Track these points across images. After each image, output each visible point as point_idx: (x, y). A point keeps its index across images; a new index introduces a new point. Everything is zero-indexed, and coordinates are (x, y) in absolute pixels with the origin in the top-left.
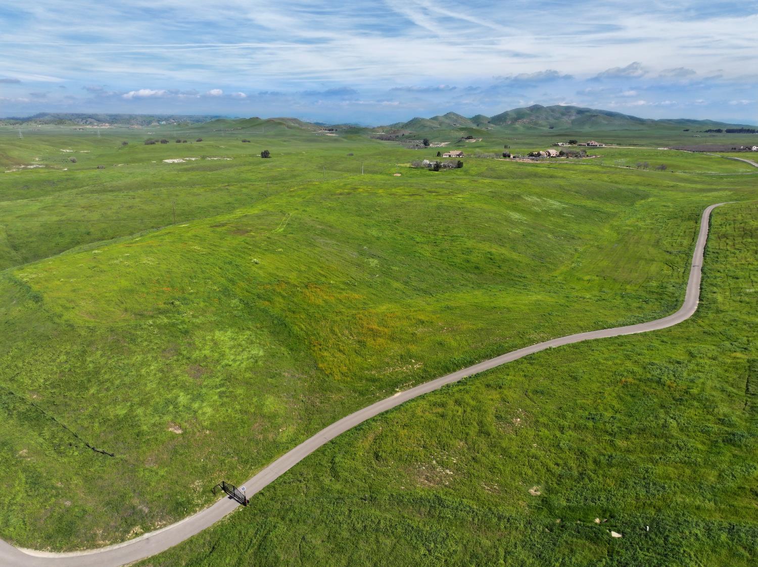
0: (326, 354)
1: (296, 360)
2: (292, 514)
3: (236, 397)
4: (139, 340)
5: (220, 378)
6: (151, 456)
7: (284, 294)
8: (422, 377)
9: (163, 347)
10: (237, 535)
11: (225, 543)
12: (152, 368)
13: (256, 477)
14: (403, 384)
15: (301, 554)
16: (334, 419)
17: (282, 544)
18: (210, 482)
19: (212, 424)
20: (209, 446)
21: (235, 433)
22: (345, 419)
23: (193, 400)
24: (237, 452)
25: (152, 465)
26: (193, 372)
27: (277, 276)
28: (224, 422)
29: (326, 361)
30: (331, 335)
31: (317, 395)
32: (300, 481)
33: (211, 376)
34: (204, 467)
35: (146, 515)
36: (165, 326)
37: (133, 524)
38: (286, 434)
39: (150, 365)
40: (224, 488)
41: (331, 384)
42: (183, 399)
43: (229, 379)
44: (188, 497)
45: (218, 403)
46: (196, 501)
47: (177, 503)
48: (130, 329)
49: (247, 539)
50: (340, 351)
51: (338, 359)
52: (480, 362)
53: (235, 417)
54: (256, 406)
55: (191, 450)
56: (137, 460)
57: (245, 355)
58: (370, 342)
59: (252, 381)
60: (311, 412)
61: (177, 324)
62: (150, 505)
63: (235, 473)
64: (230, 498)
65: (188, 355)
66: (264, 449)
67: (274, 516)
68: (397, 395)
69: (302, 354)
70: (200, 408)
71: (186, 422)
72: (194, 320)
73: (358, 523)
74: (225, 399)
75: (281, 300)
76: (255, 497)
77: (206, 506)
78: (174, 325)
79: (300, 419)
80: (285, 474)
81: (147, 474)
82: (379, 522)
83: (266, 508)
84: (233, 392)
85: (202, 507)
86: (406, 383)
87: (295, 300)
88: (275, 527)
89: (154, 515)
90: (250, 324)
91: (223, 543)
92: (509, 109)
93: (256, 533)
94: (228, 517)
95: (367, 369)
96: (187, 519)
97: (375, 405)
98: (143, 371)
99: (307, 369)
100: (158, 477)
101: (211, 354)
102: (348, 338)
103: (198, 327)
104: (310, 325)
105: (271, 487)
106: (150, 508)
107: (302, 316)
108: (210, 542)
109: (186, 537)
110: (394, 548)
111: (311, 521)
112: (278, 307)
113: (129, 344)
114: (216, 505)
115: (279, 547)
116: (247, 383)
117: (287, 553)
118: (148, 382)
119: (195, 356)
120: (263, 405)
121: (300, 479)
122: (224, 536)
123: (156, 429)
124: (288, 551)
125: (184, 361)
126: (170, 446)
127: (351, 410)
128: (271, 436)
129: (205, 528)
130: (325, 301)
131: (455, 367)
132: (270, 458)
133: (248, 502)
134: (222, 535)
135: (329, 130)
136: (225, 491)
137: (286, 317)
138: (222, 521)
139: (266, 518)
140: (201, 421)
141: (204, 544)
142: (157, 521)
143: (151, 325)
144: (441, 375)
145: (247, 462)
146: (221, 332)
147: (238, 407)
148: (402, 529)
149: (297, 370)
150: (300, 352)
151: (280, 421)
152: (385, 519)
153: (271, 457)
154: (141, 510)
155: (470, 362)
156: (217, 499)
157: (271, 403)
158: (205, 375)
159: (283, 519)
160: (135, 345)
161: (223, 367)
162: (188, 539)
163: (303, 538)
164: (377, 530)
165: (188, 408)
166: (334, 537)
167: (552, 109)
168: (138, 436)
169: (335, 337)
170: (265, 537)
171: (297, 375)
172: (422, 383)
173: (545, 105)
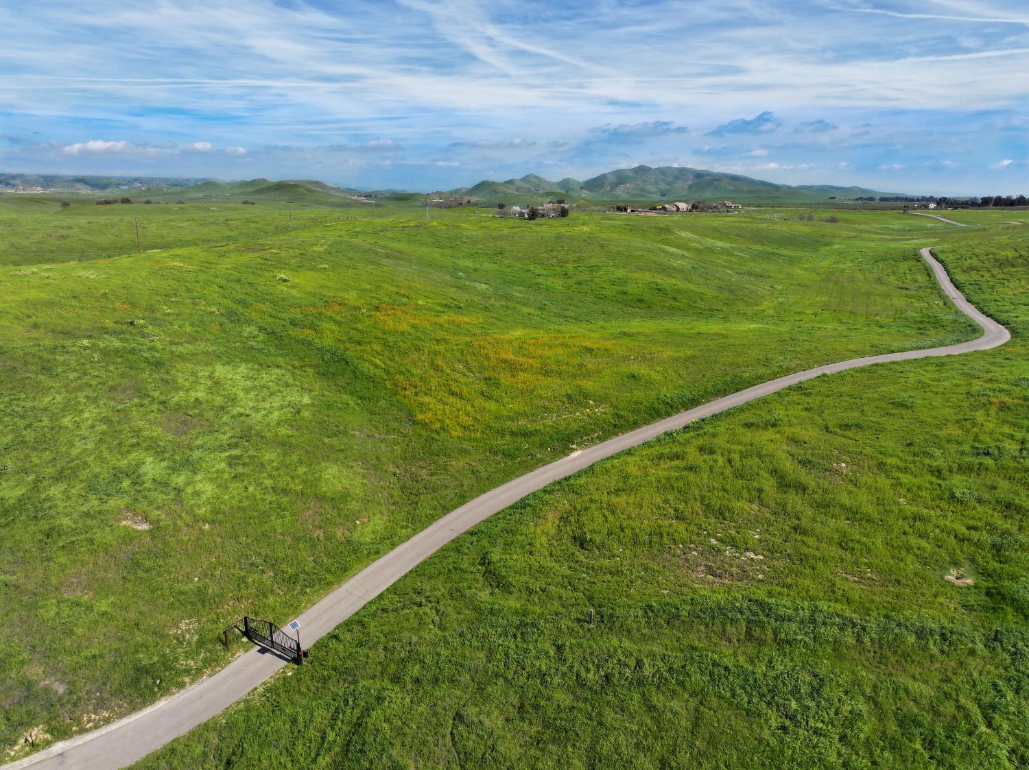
0: (426, 399)
1: (371, 413)
2: (418, 667)
3: (262, 465)
4: (60, 369)
5: (229, 435)
6: (76, 575)
7: (338, 318)
8: (615, 426)
9: (111, 383)
10: (288, 727)
11: (256, 747)
12: (86, 415)
13: (316, 607)
14: (582, 437)
15: (459, 754)
16: (463, 499)
17: (405, 735)
18: (216, 621)
19: (216, 511)
20: (211, 552)
21: (266, 527)
22: (483, 497)
23: (174, 470)
24: (272, 563)
25: (79, 593)
26: (172, 425)
27: (324, 296)
28: (240, 508)
29: (430, 410)
30: (432, 372)
31: (422, 464)
32: (420, 605)
33: (211, 432)
34: (200, 592)
35: (60, 698)
36: (117, 351)
37: (25, 724)
38: (369, 529)
39: (82, 411)
40: (248, 633)
41: (446, 443)
42: (152, 468)
43: (246, 436)
44: (164, 655)
45: (226, 476)
46: (183, 663)
47: (137, 670)
48: (41, 351)
49: (312, 733)
50: (453, 394)
51: (452, 406)
52: (709, 402)
53: (264, 500)
54: (305, 482)
55: (172, 561)
56: (44, 583)
57: (277, 402)
58: (505, 379)
59: (293, 441)
60: (415, 492)
61: (140, 350)
62: (70, 677)
63: (271, 600)
64: (263, 651)
65: (162, 398)
66: (328, 555)
67: (373, 677)
68: (574, 455)
69: (382, 403)
70: (188, 484)
71: (158, 508)
72: (174, 348)
73: (588, 670)
74: (240, 469)
75: (334, 328)
76: (319, 645)
77: (208, 672)
78: (132, 351)
79: (394, 504)
80: (381, 597)
81: (66, 611)
82: (639, 664)
83: (349, 664)
84: (256, 457)
85: (197, 674)
86: (587, 435)
87: (359, 326)
88: (380, 699)
89: (79, 699)
90: (280, 360)
91: (251, 750)
92: (606, 171)
93: (334, 719)
94: (261, 690)
95: (510, 418)
96: (162, 704)
97: (536, 472)
98: (67, 421)
99: (394, 424)
100: (93, 616)
101: (210, 397)
102: (464, 375)
103: (182, 358)
104: (392, 360)
105: (356, 622)
106: (72, 683)
107: (375, 348)
108: (219, 749)
109: (159, 742)
110: (697, 719)
111: (468, 677)
112: (329, 336)
113: (37, 374)
114: (228, 670)
115: (398, 743)
116: (283, 444)
117: (420, 753)
118: (77, 439)
119: (176, 399)
120: (319, 479)
121: (418, 600)
122: (255, 733)
123: (89, 522)
124: (425, 750)
125: (155, 407)
126: (123, 555)
127: (492, 482)
128: (339, 533)
129: (205, 718)
130: (413, 327)
131: (669, 409)
132: (343, 571)
133: (306, 654)
134: (248, 729)
135: (366, 197)
136: (250, 638)
137: (347, 349)
138: (246, 701)
139: (355, 682)
140: (192, 506)
141: (205, 754)
142: (88, 712)
143: (86, 348)
144: (647, 422)
145: (293, 579)
146: (227, 367)
147: (268, 482)
148: (703, 673)
149: (377, 428)
150: (377, 401)
151: (355, 506)
152: (652, 655)
153: (345, 570)
154: (47, 690)
155: (693, 400)
156: (232, 656)
157: (333, 477)
158: (198, 429)
159: (396, 679)
160: (52, 376)
161: (233, 417)
162: (165, 747)
163: (458, 717)
164: (640, 683)
165: (162, 484)
166: (536, 707)
167: (663, 171)
168: (48, 536)
169: (439, 374)
170: (358, 725)
171: (377, 436)
172: (616, 434)
173: (653, 166)
